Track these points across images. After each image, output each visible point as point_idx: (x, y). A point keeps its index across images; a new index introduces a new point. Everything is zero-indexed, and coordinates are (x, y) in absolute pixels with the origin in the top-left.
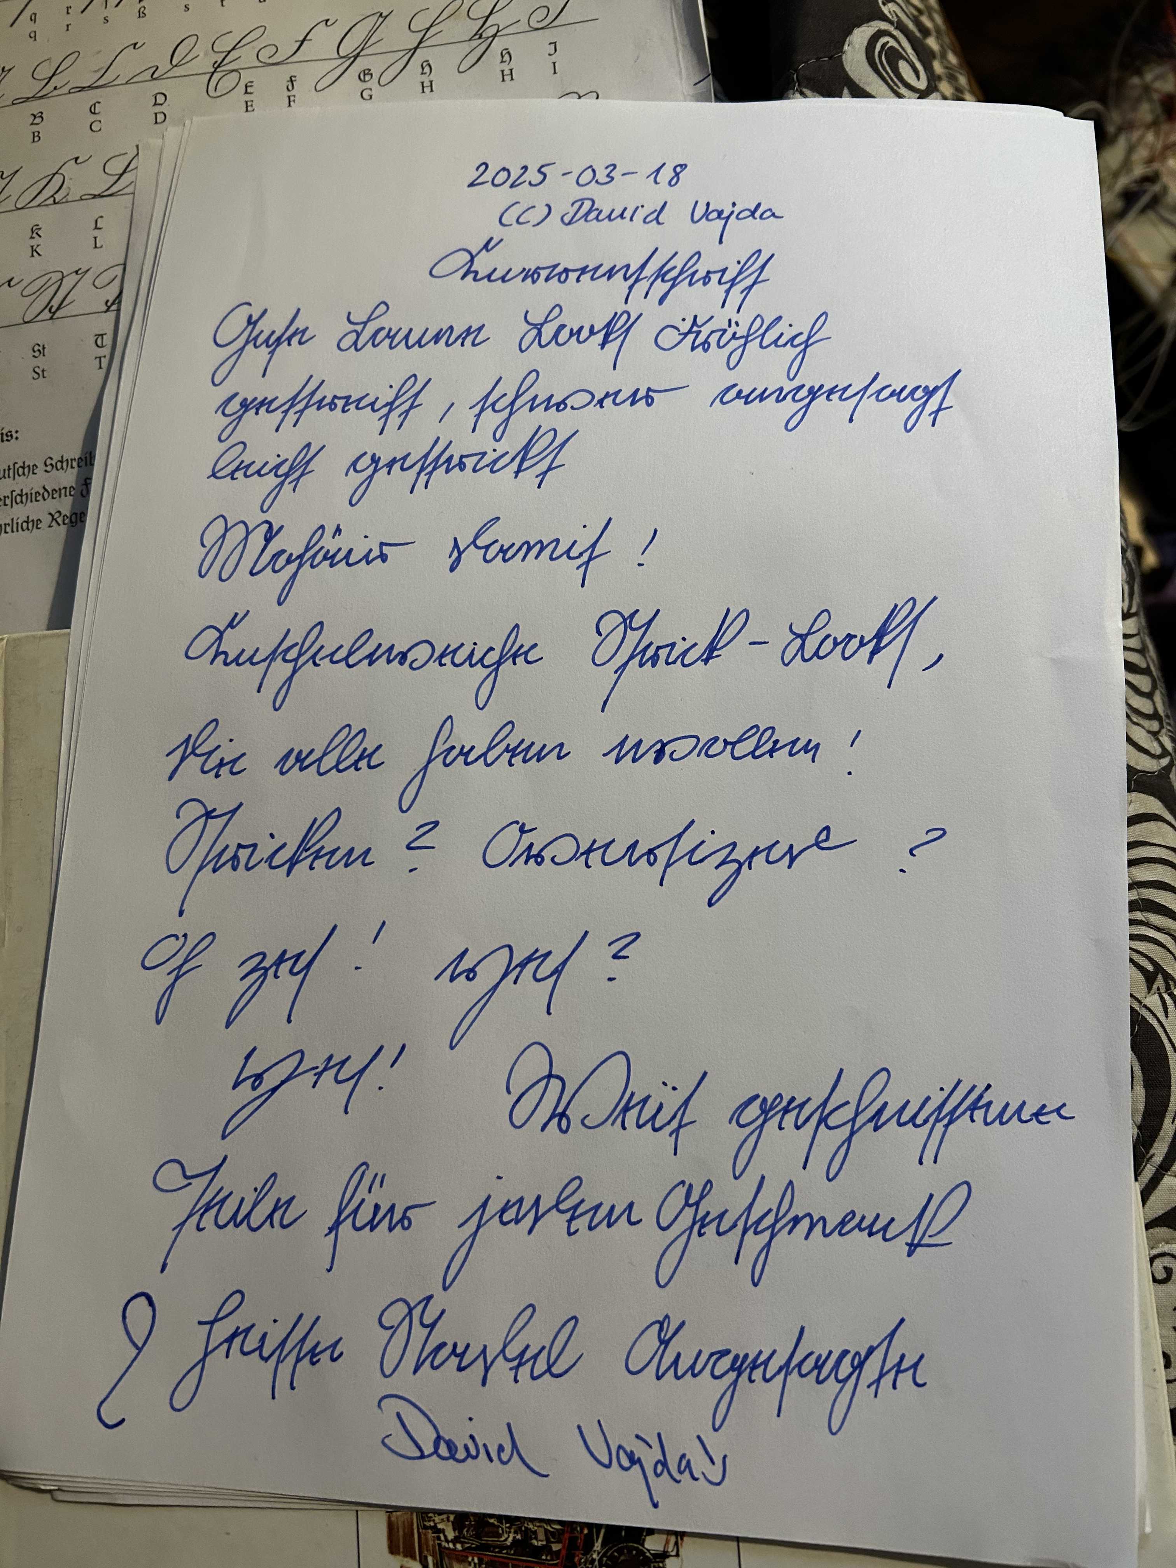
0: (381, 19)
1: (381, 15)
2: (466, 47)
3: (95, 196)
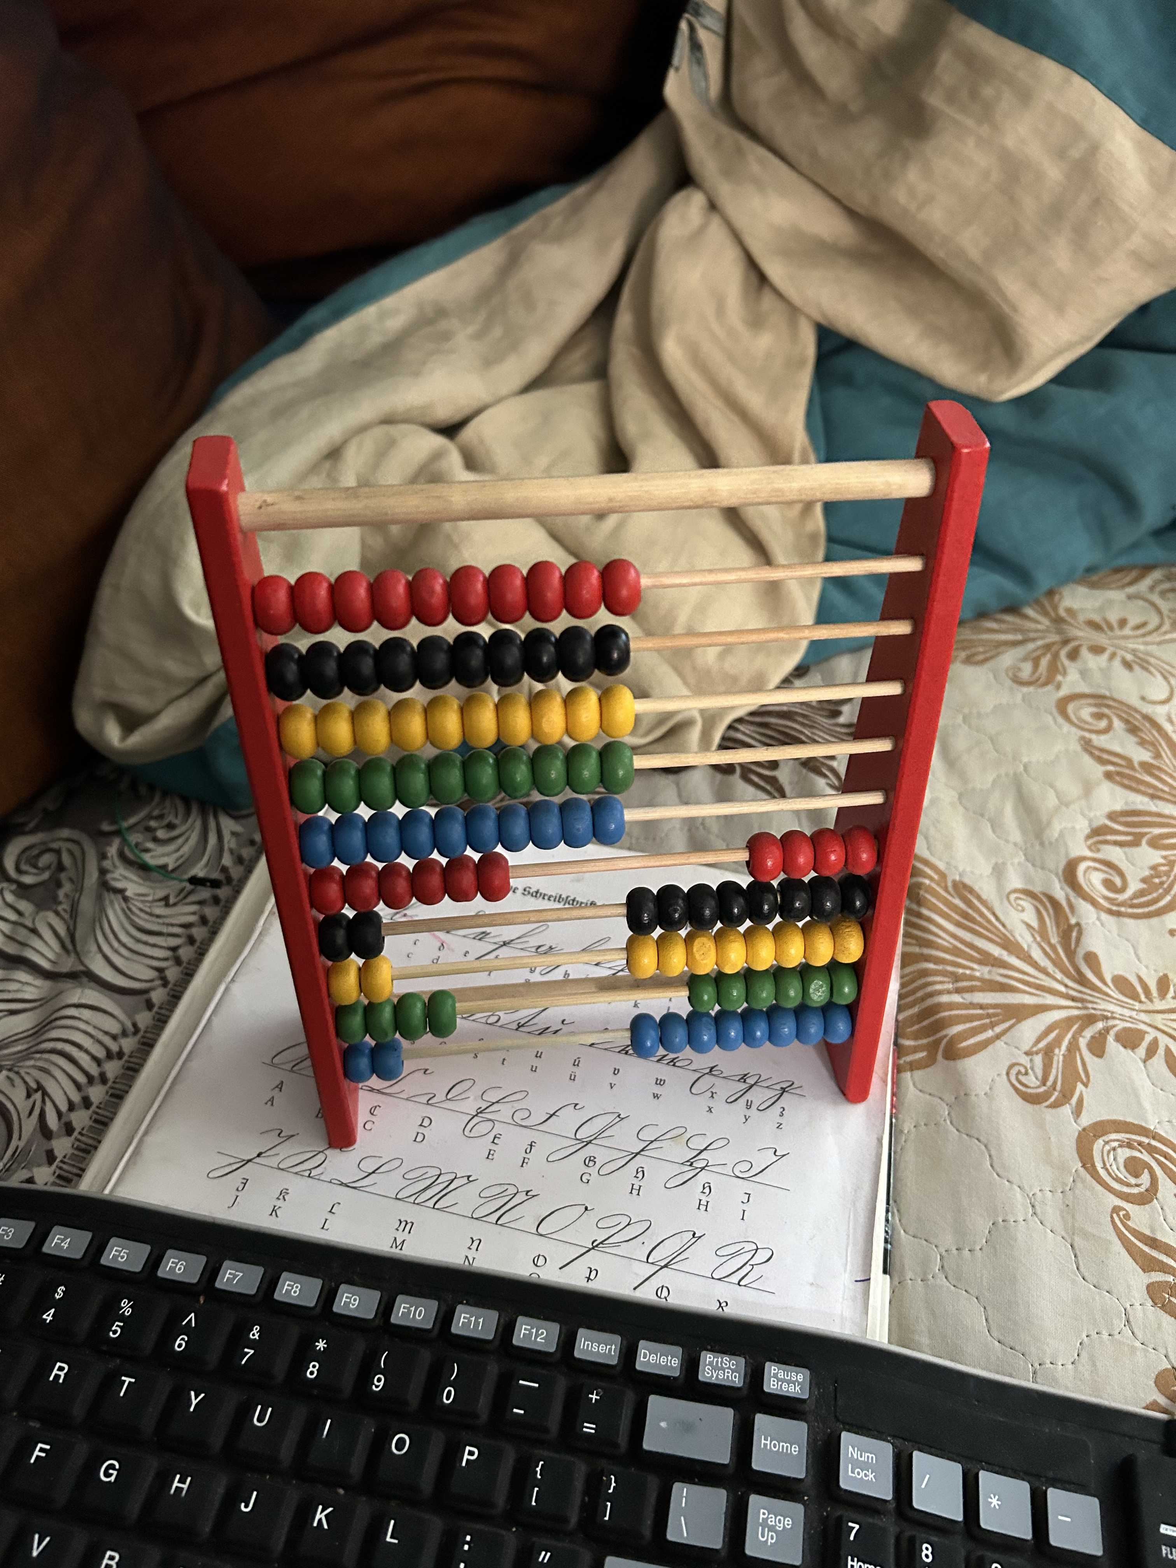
0: (618, 1119)
1: (619, 1116)
2: (678, 1169)
3: (342, 1184)
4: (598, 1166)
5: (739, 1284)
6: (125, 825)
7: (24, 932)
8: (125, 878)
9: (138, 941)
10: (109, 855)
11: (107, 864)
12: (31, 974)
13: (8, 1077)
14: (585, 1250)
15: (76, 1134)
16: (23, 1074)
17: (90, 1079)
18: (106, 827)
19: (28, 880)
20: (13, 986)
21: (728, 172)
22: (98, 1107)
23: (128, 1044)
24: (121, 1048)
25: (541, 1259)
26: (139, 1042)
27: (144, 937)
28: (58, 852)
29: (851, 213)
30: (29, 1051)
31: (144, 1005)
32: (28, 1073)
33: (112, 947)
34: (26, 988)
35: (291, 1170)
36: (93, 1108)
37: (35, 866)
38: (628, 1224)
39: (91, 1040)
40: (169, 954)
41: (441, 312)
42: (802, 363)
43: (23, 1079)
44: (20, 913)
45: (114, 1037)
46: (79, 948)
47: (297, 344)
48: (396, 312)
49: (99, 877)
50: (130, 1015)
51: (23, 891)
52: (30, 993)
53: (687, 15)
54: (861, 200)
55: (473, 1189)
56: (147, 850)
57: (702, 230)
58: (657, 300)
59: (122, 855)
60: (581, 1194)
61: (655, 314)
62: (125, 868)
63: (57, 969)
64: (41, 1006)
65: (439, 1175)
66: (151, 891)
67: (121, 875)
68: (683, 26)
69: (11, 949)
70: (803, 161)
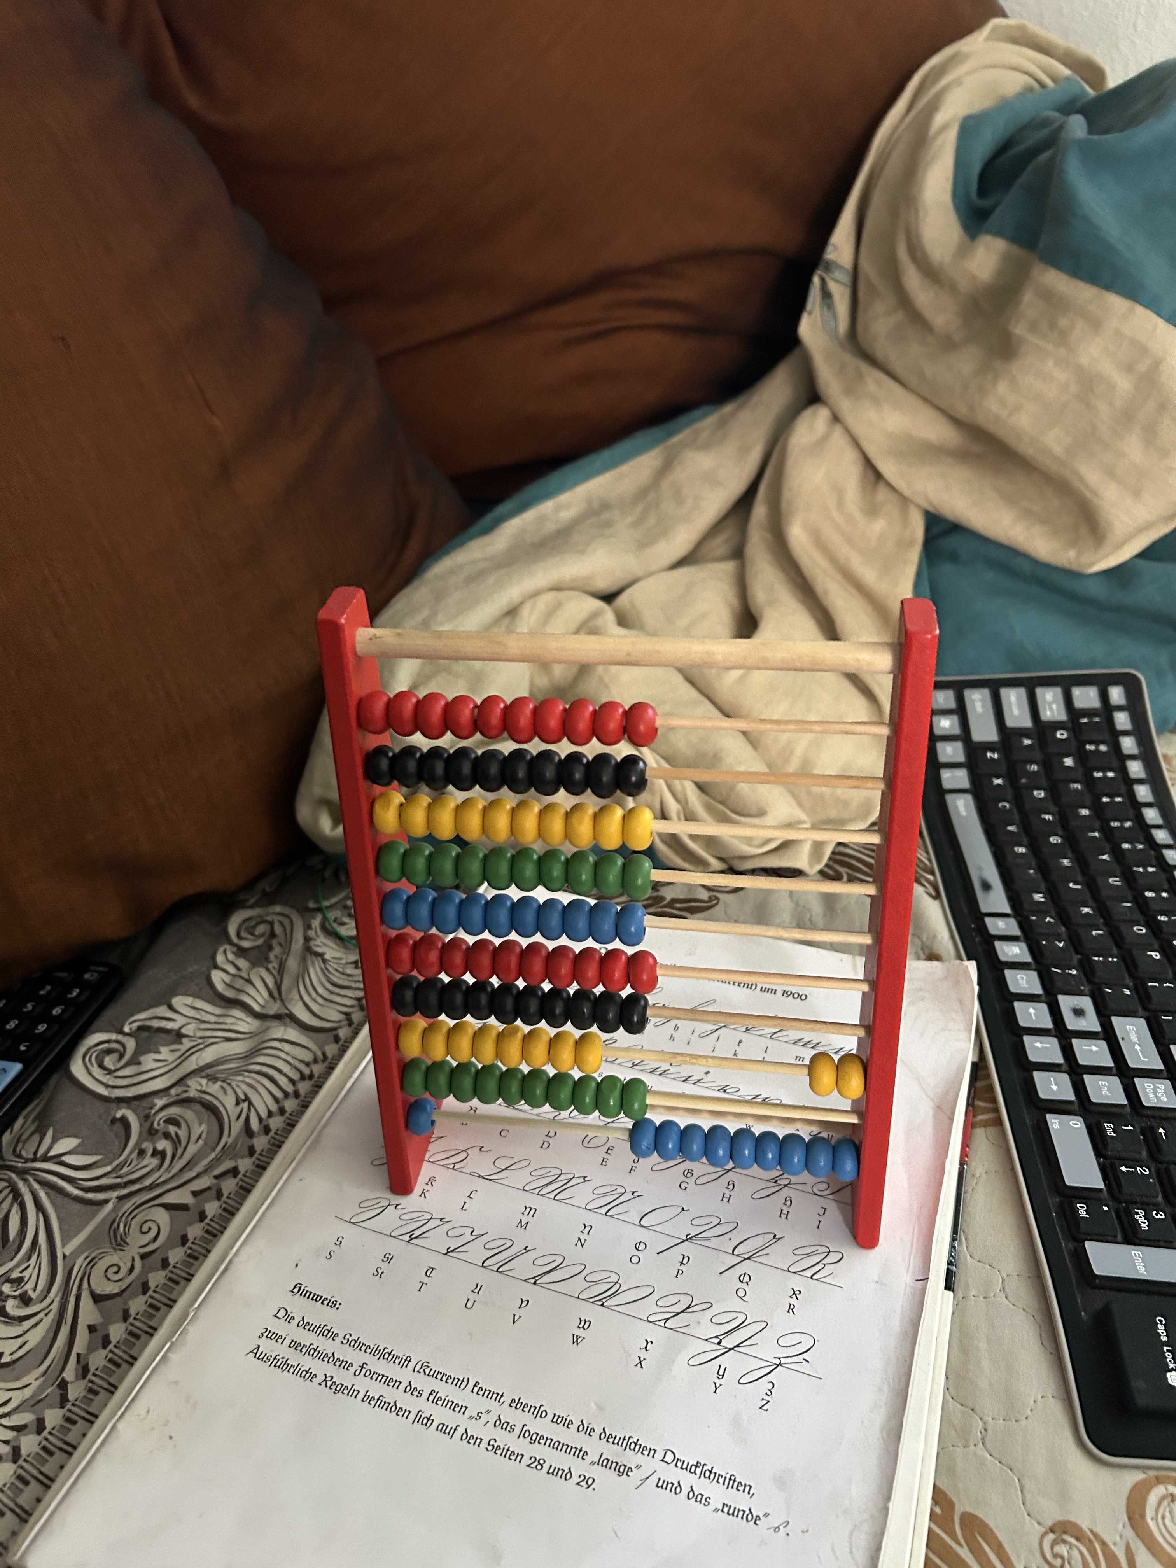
2: (764, 1185)
3: (479, 1176)
4: (695, 1176)
5: (811, 1278)
6: (326, 903)
7: (241, 982)
8: (325, 944)
9: (331, 992)
10: (313, 926)
11: (311, 933)
12: (245, 1012)
13: (222, 1087)
14: (680, 1241)
15: (272, 1134)
16: (235, 1087)
17: (286, 1095)
18: (311, 905)
19: (246, 944)
20: (230, 1020)
21: (849, 391)
22: (290, 1115)
23: (317, 1069)
24: (312, 1071)
25: (642, 1246)
26: (326, 1067)
27: (337, 990)
28: (271, 923)
29: (956, 421)
30: (239, 1069)
31: (332, 1039)
32: (238, 1086)
33: (310, 995)
34: (240, 1022)
35: (439, 1163)
36: (287, 1115)
37: (252, 934)
38: (718, 1224)
39: (289, 1067)
40: (354, 1002)
41: (605, 506)
42: (911, 543)
43: (233, 1089)
44: (238, 969)
45: (307, 1064)
46: (284, 996)
47: (488, 530)
48: (568, 506)
49: (304, 944)
50: (321, 1047)
51: (241, 952)
52: (242, 1027)
53: (819, 272)
54: (962, 410)
55: (588, 1187)
56: (343, 924)
57: (825, 438)
58: (786, 495)
59: (323, 927)
60: (680, 1198)
61: (784, 505)
62: (325, 937)
63: (264, 1012)
64: (250, 1038)
65: (560, 1175)
66: (344, 956)
67: (322, 942)
68: (816, 280)
69: (230, 994)
70: (913, 381)
